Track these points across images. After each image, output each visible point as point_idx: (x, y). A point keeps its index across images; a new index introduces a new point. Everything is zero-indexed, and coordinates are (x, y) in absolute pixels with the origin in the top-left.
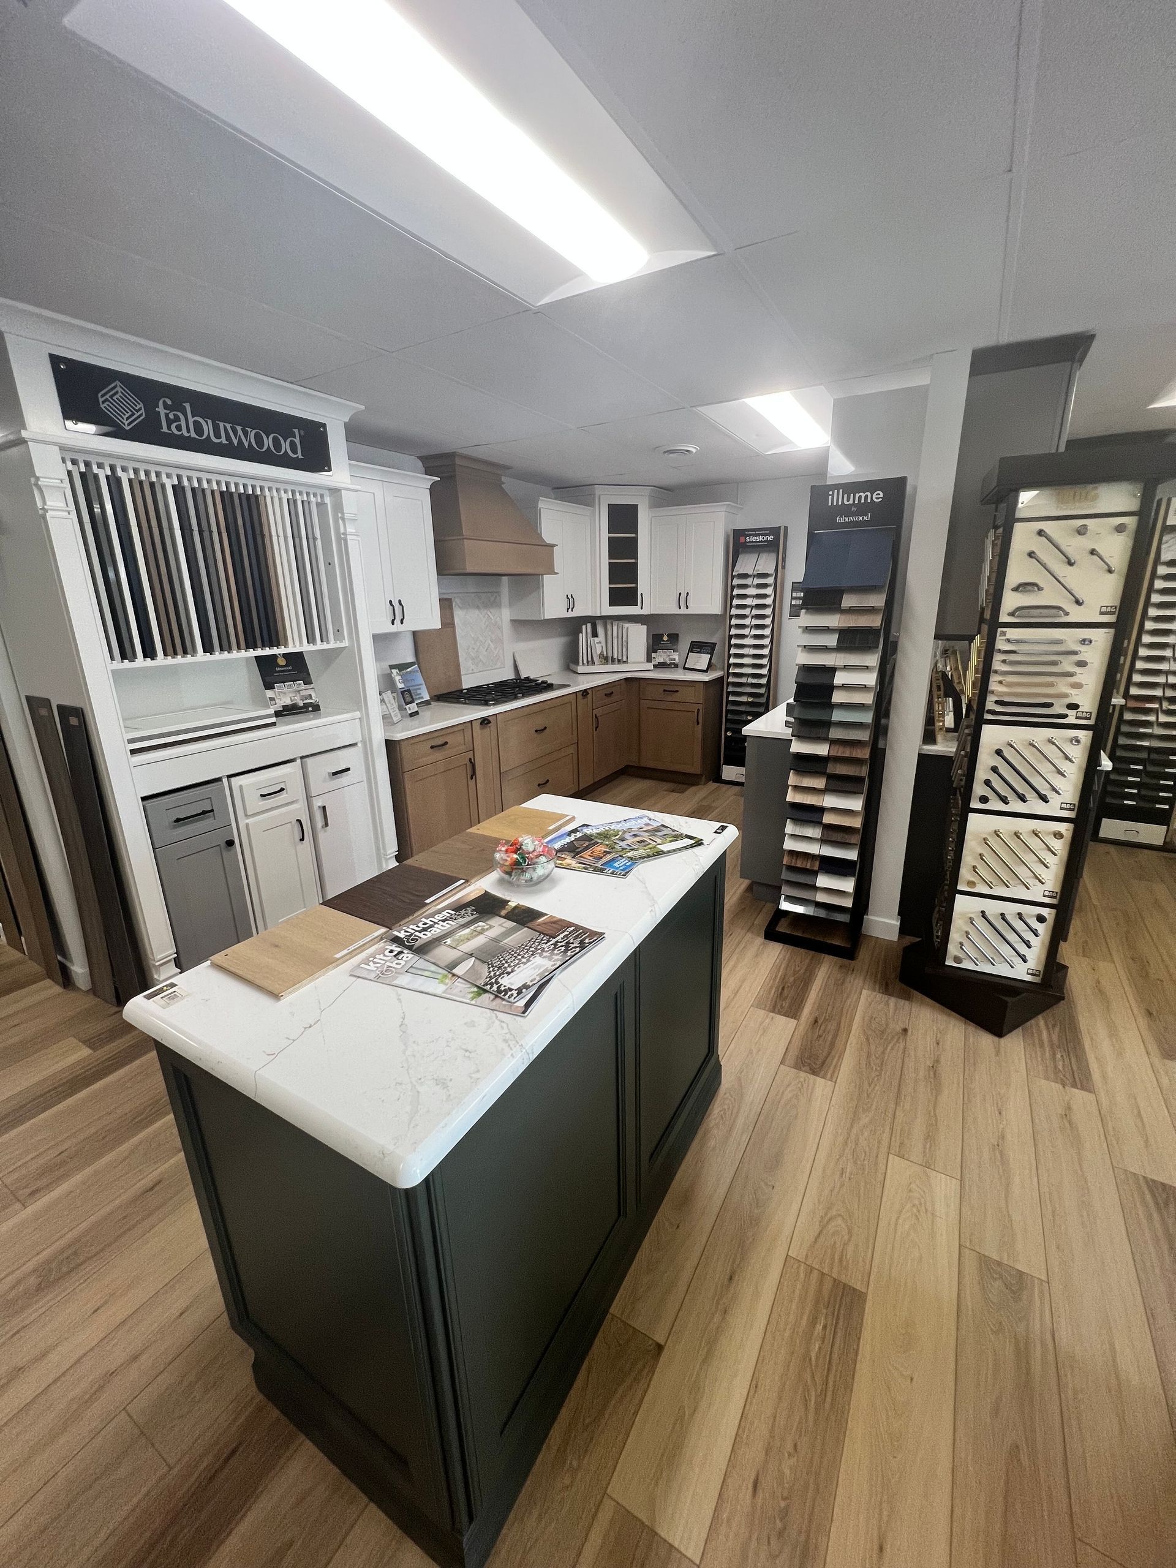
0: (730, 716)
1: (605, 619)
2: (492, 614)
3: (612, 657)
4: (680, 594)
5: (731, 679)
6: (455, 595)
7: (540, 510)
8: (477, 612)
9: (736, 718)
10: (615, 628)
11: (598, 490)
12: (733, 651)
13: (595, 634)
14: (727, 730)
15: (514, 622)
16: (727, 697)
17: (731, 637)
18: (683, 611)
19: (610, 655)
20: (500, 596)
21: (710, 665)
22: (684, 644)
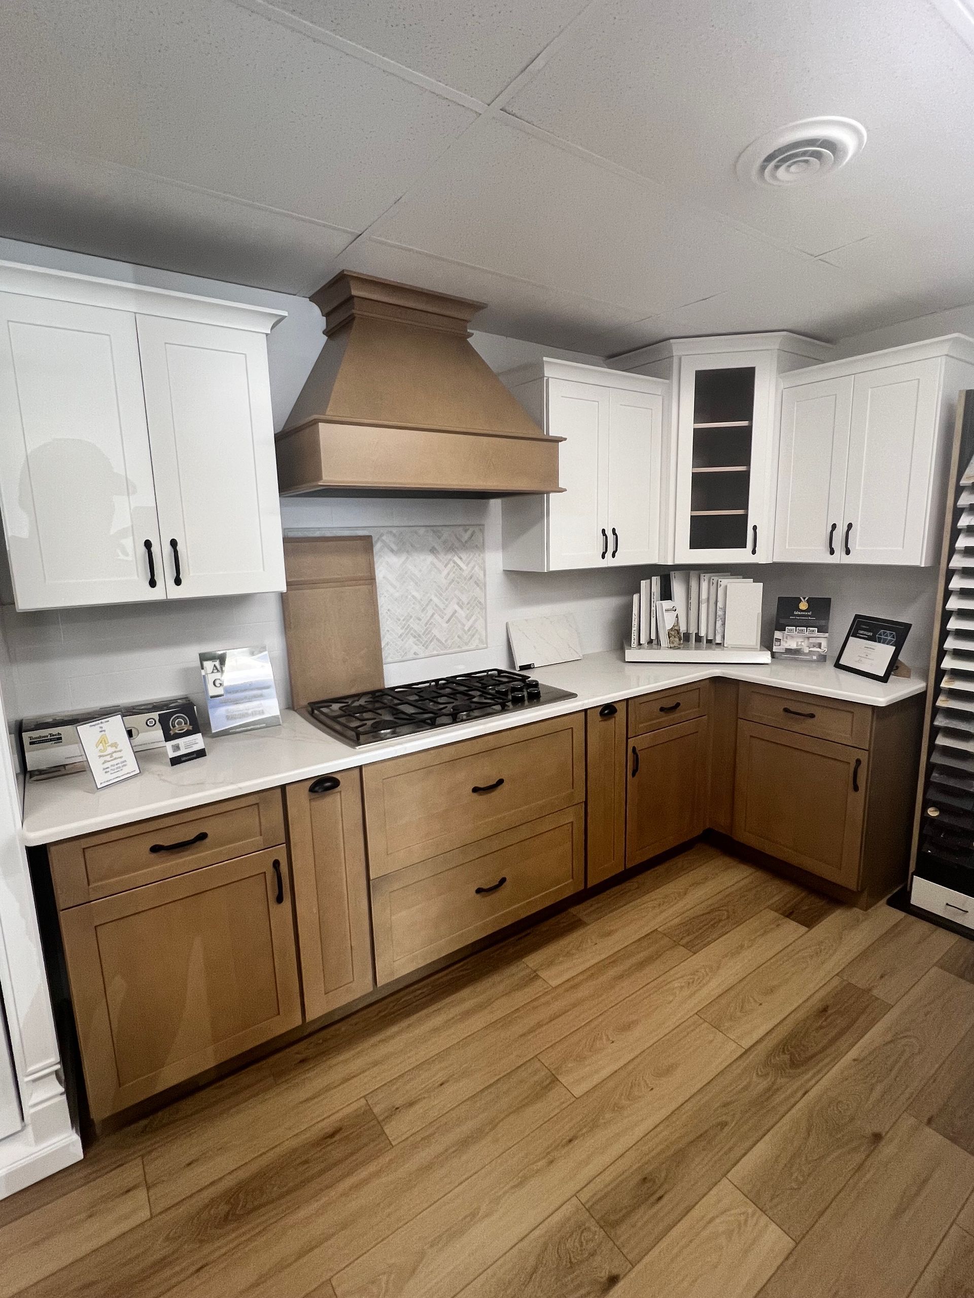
0: (936, 777)
1: (687, 570)
2: (464, 562)
3: (697, 634)
4: (834, 526)
5: (942, 702)
6: (382, 530)
7: (547, 380)
8: (430, 558)
9: (952, 783)
10: (704, 585)
11: (678, 348)
12: (951, 643)
13: (666, 594)
14: (926, 804)
15: (509, 573)
16: (932, 738)
17: (947, 615)
18: (840, 558)
19: (693, 630)
20: (482, 531)
21: (894, 667)
22: (841, 621)
